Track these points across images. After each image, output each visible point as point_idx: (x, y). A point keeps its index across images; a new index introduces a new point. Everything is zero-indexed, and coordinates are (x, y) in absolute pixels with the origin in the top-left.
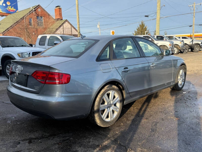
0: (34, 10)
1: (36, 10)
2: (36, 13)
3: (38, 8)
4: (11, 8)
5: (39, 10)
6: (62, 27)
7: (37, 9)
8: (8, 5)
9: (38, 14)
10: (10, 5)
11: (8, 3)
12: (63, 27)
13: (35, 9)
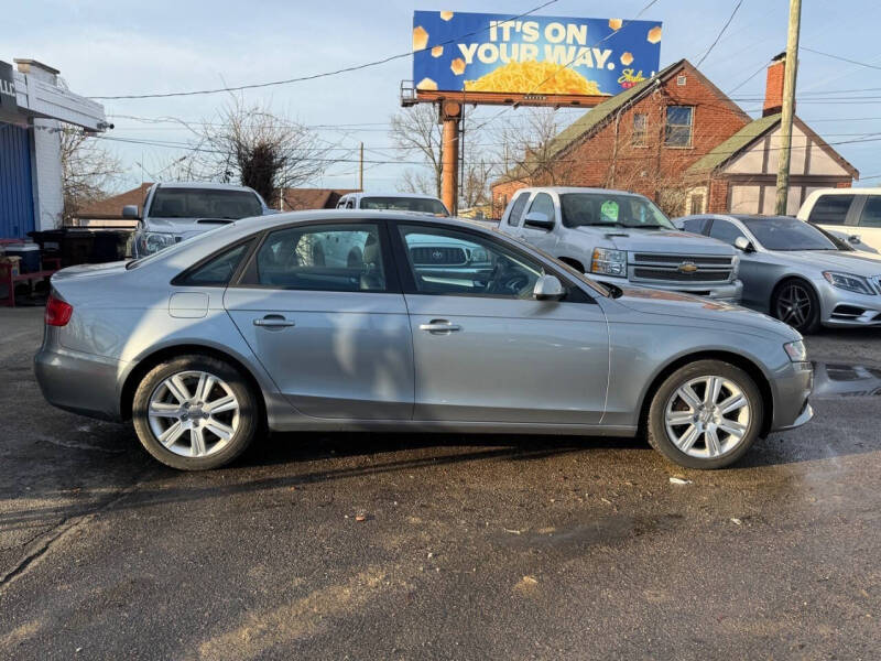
0: (658, 81)
1: (669, 83)
2: (666, 94)
3: (676, 74)
4: (635, 74)
5: (681, 81)
6: (761, 146)
7: (673, 76)
8: (625, 67)
9: (672, 95)
10: (630, 67)
11: (626, 60)
12: (767, 144)
13: (663, 80)
